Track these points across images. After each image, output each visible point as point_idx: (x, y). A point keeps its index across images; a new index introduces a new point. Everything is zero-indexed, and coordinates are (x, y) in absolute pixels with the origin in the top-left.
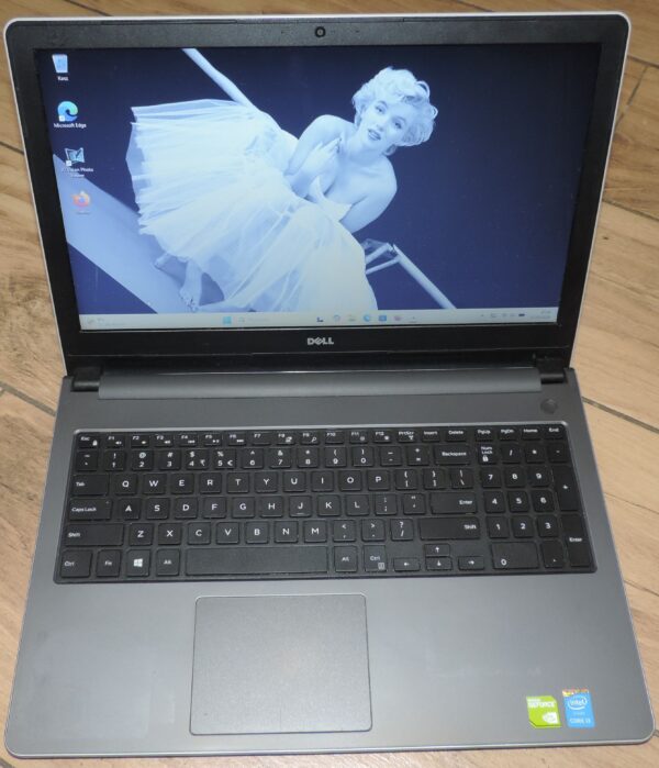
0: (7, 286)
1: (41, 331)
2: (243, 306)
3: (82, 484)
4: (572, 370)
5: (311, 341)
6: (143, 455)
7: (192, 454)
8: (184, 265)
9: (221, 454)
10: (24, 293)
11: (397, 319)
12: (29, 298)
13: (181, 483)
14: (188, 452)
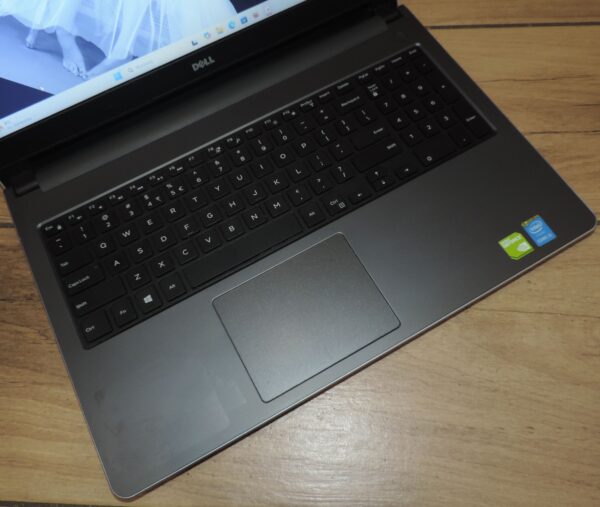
2: (125, 56)
3: (66, 264)
5: (196, 67)
6: (105, 217)
7: (146, 197)
8: (54, 36)
9: (169, 186)
11: (256, 16)
13: (149, 222)
14: (143, 198)
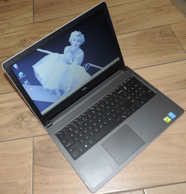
0: (17, 120)
1: (30, 123)
2: (68, 91)
3: (64, 141)
4: (126, 66)
5: (83, 90)
6: (70, 129)
7: (79, 122)
8: (55, 90)
9: (83, 119)
10: (21, 119)
11: (95, 76)
12: (23, 119)
13: (81, 128)
